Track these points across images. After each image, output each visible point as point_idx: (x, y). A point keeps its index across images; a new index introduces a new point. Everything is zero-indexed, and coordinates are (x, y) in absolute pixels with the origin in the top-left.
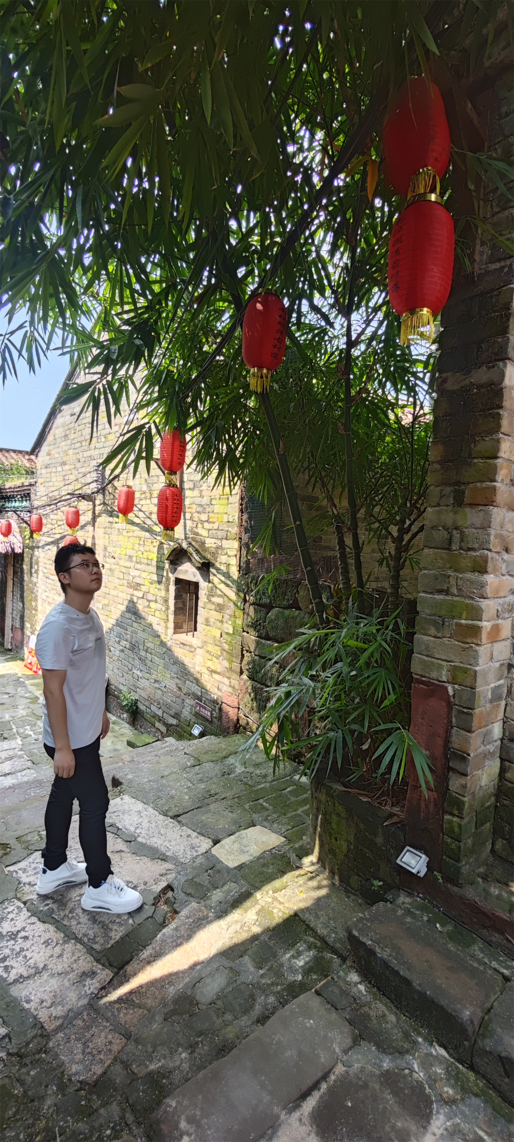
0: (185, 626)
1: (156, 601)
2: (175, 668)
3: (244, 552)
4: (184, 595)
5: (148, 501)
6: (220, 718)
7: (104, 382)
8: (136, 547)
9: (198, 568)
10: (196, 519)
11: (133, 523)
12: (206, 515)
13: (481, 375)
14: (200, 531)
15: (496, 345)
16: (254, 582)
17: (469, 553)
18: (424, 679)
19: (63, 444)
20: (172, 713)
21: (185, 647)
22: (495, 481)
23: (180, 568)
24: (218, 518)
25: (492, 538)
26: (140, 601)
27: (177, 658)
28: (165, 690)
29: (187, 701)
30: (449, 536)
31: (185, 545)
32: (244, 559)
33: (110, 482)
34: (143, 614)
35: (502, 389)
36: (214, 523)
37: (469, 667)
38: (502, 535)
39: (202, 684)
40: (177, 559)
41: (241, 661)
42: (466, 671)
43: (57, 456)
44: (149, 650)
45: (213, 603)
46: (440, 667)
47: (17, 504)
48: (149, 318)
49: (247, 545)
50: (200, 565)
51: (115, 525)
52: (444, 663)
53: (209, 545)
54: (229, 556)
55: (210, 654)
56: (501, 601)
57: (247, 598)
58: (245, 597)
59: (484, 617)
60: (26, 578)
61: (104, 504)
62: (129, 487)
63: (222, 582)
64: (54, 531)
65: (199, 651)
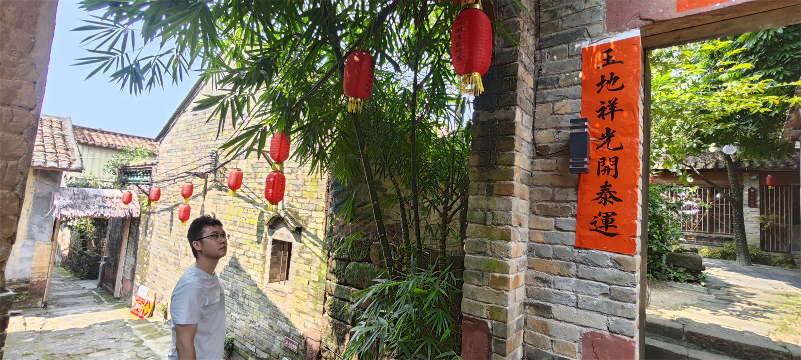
0: (278, 277)
1: (255, 257)
2: (268, 311)
3: (329, 220)
4: (279, 252)
5: (253, 181)
6: (305, 350)
7: (233, 96)
8: (240, 215)
9: (293, 232)
10: (292, 195)
11: (239, 196)
12: (300, 193)
13: (501, 114)
14: (295, 204)
15: (510, 96)
16: (337, 242)
17: (498, 227)
18: (471, 317)
19: (184, 135)
20: (264, 348)
21: (278, 293)
22: (513, 180)
23: (277, 232)
24: (309, 195)
25: (513, 217)
26: (241, 258)
27: (271, 302)
28: (259, 329)
29: (278, 337)
30: (484, 215)
31: (282, 214)
32: (329, 226)
33: (223, 165)
34: (243, 268)
35: (514, 123)
36: (306, 198)
37: (502, 307)
38: (518, 216)
39: (291, 323)
40: (275, 225)
41: (324, 303)
42: (500, 310)
43: (179, 144)
44: (247, 296)
45: (303, 258)
46: (482, 307)
47: (139, 178)
48: (271, 56)
49: (332, 216)
50: (294, 230)
51: (223, 197)
52: (485, 305)
53: (302, 215)
54: (317, 223)
55: (299, 298)
56: (518, 259)
57: (331, 254)
58: (329, 253)
59: (510, 271)
60: (141, 237)
61: (215, 180)
62: (238, 170)
63: (312, 242)
64: (169, 200)
65: (289, 295)
